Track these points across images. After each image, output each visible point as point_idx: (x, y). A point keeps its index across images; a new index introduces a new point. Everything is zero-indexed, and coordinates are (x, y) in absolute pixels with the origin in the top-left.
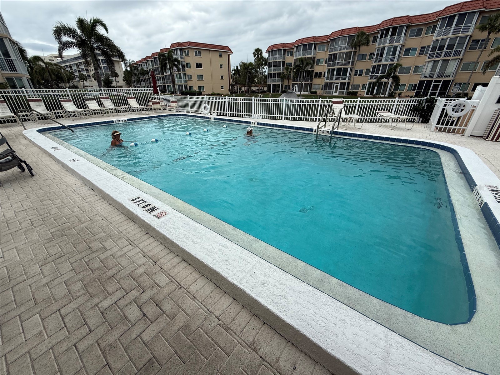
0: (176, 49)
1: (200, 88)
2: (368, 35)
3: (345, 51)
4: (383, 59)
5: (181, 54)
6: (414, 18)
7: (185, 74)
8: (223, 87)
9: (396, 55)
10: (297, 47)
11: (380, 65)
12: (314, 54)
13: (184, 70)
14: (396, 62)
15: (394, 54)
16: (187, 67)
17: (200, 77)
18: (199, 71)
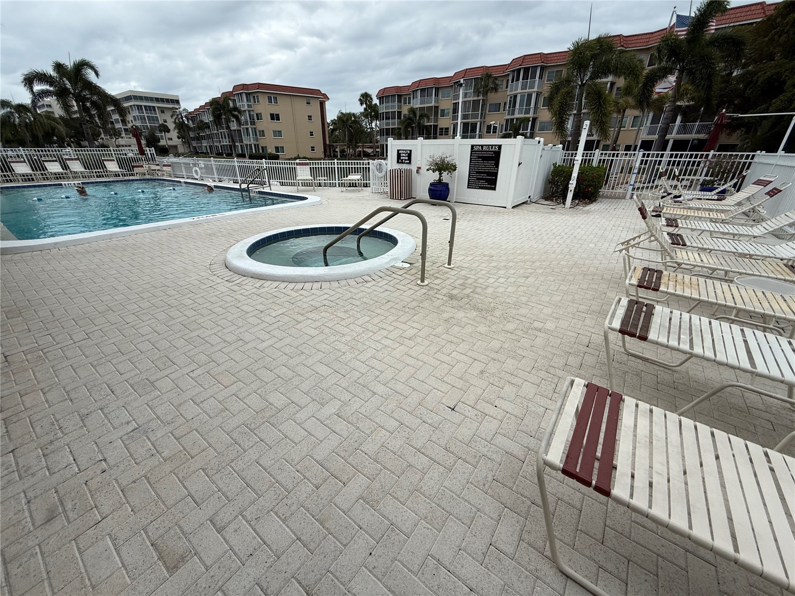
0: (241, 93)
1: (277, 149)
2: (496, 78)
3: (472, 99)
4: (517, 111)
5: (247, 101)
7: (255, 129)
8: (314, 147)
9: (532, 106)
10: (413, 91)
11: (513, 119)
12: (437, 101)
13: (253, 123)
14: (532, 116)
15: (529, 103)
16: (258, 119)
17: (278, 133)
18: (275, 125)
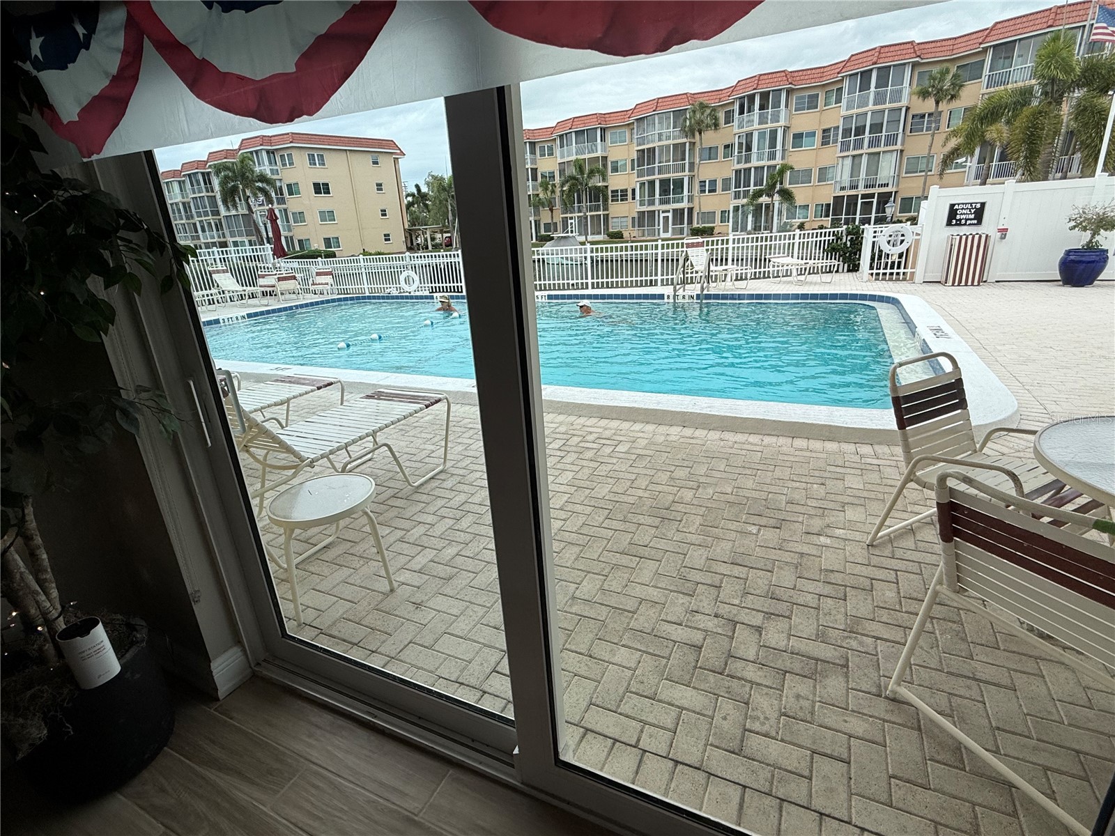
0: (256, 152)
1: (328, 242)
2: (714, 109)
3: (671, 142)
4: (754, 157)
5: (270, 163)
6: (796, 74)
7: (285, 210)
8: (389, 235)
9: (778, 148)
10: (561, 136)
11: (750, 169)
12: (604, 149)
13: (281, 201)
14: (781, 162)
15: (773, 144)
16: (291, 193)
17: (328, 216)
18: (323, 202)
